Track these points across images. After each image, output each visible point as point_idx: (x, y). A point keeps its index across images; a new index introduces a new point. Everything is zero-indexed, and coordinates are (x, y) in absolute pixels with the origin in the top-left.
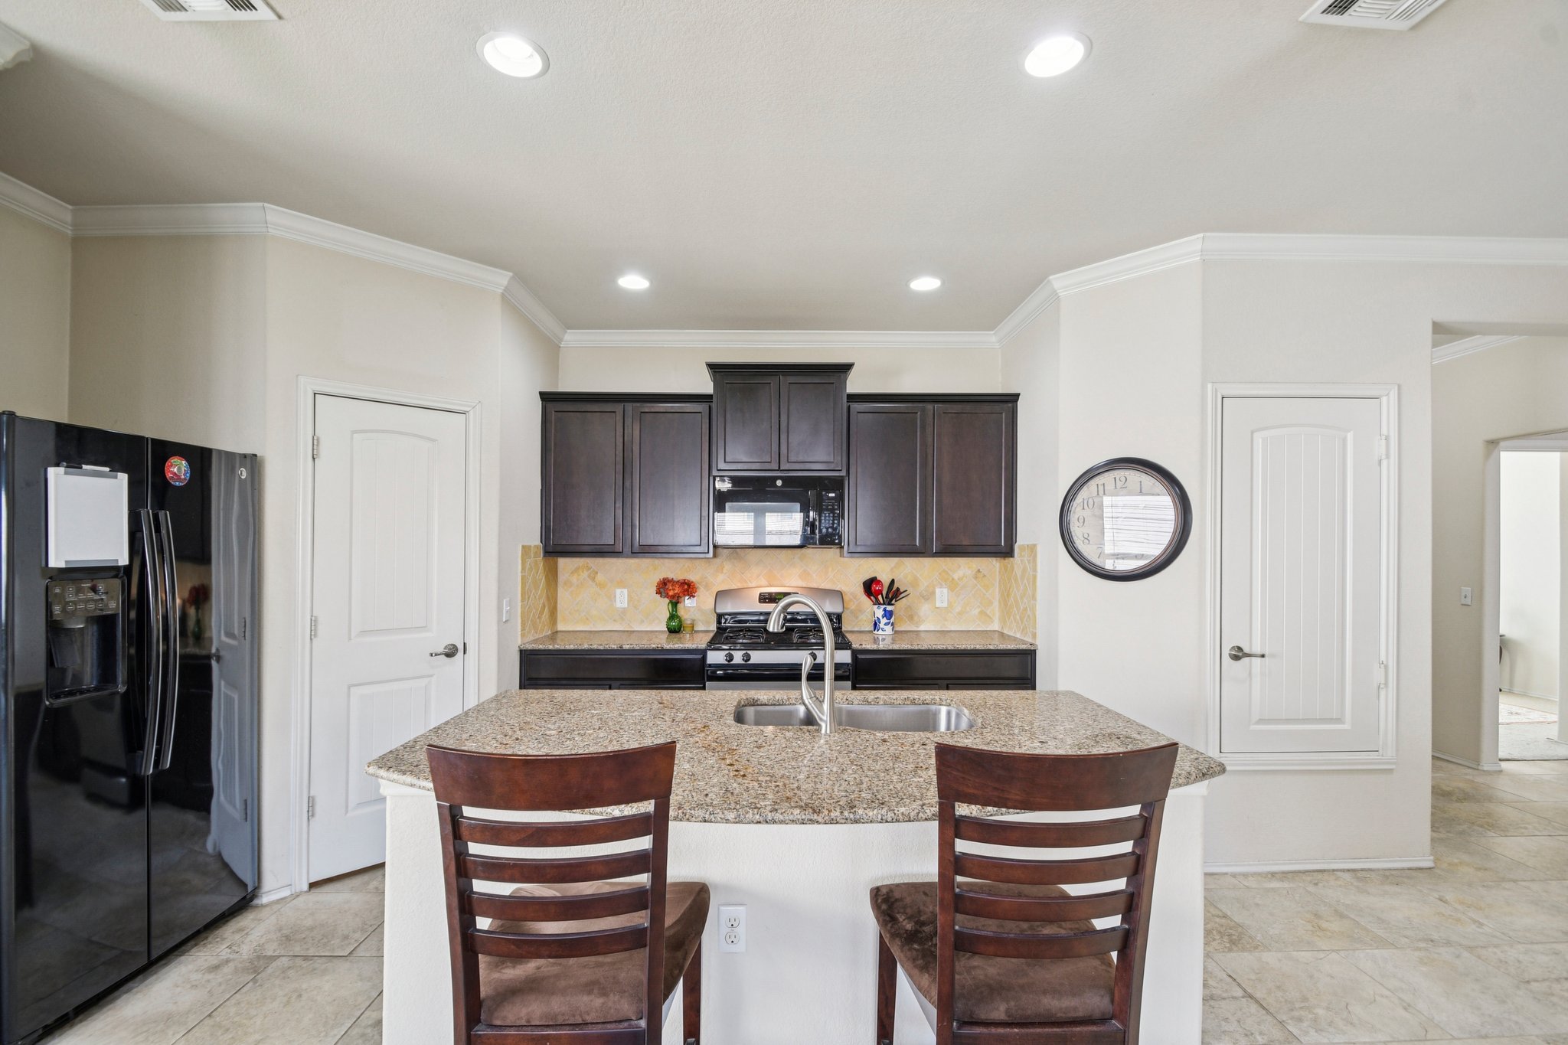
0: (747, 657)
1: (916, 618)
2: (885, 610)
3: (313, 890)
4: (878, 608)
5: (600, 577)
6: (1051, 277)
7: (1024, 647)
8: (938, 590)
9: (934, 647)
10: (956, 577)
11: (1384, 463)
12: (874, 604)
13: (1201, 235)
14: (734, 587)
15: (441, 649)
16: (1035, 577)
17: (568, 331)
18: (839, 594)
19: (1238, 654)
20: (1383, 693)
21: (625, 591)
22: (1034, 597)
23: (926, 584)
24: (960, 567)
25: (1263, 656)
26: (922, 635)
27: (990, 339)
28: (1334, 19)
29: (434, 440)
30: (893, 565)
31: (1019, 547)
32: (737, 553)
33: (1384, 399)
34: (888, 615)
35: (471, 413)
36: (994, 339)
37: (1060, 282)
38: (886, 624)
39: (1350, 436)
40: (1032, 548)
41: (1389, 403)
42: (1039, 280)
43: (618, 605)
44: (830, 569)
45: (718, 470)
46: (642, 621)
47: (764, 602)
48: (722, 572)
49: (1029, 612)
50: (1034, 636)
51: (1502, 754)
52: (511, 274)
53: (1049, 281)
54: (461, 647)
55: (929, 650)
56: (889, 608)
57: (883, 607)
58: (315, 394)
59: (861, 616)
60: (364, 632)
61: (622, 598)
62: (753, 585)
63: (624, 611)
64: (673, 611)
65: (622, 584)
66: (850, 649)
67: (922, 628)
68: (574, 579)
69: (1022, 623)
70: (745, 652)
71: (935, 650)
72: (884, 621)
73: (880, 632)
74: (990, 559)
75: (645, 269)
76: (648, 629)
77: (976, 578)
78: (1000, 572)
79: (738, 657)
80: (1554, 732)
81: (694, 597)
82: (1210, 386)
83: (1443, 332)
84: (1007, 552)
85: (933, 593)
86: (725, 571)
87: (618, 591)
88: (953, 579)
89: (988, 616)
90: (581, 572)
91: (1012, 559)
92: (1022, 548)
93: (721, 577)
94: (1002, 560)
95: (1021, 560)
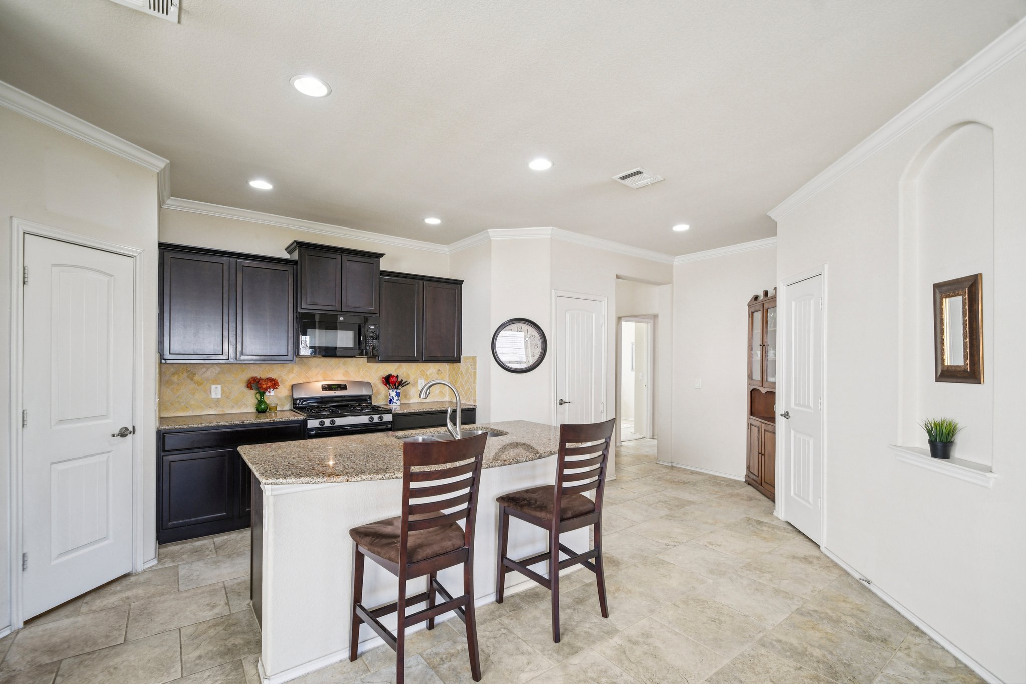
0: (333, 422)
1: (408, 397)
2: (396, 392)
3: (28, 627)
4: (392, 391)
5: (197, 378)
6: (489, 230)
7: (471, 407)
8: (419, 381)
9: (431, 410)
10: (428, 373)
11: (603, 326)
12: (389, 389)
13: (551, 228)
14: (301, 382)
15: (117, 432)
16: (475, 373)
17: (171, 198)
18: (368, 384)
19: (562, 403)
20: (602, 414)
21: (219, 387)
22: (475, 382)
23: (413, 377)
24: (430, 368)
25: (569, 403)
26: (412, 405)
27: (445, 249)
28: (621, 181)
29: (111, 275)
30: (396, 368)
31: (464, 358)
32: (303, 361)
33: (603, 302)
34: (398, 395)
35: (138, 257)
36: (447, 249)
37: (492, 232)
38: (398, 400)
39: (594, 315)
40: (474, 359)
41: (604, 303)
42: (481, 229)
43: (214, 396)
44: (361, 370)
45: (301, 308)
46: (233, 407)
47: (325, 391)
48: (293, 373)
49: (471, 390)
50: (475, 401)
51: (622, 441)
52: (168, 161)
53: (488, 231)
54: (131, 429)
55: (429, 412)
56: (398, 391)
57: (395, 390)
58: (24, 233)
59: (381, 396)
60: (61, 422)
61: (216, 392)
62: (314, 380)
63: (218, 400)
64: (261, 398)
65: (216, 381)
66: (391, 413)
67: (411, 402)
68: (175, 379)
69: (466, 396)
70: (331, 419)
71: (432, 411)
72: (396, 398)
73: (394, 404)
74: (444, 364)
75: (270, 178)
76: (238, 412)
77: (438, 374)
78: (449, 371)
79: (327, 423)
80: (633, 430)
81: (277, 388)
82: (553, 290)
83: (618, 277)
84: (457, 360)
85: (417, 382)
86: (294, 372)
87: (213, 387)
88: (427, 375)
89: (443, 394)
90: (181, 374)
91: (458, 364)
92: (467, 358)
93: (291, 376)
94: (452, 364)
95: (466, 365)
